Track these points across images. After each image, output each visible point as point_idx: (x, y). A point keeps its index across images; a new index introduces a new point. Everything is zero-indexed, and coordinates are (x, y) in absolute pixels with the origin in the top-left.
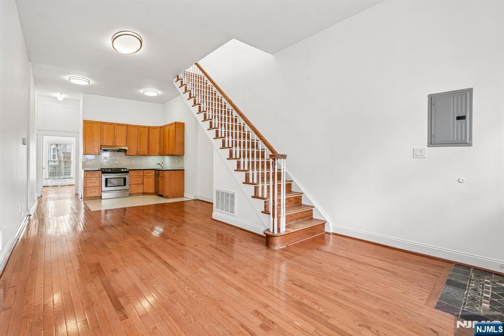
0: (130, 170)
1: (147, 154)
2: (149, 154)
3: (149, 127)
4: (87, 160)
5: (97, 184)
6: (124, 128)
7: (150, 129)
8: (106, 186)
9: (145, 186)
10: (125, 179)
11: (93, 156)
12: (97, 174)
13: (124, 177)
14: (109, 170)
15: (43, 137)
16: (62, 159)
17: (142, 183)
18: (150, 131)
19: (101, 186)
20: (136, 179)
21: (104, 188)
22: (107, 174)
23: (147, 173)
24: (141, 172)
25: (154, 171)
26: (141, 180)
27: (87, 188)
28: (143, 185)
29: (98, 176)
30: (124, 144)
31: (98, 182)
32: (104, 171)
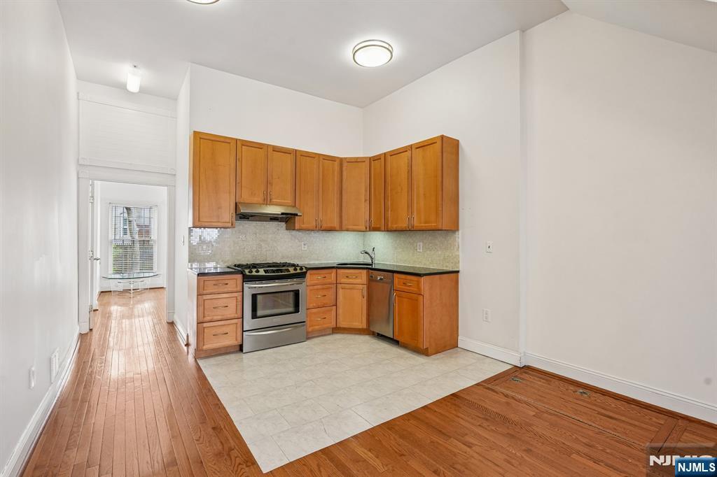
0: (308, 269)
1: (336, 224)
2: (340, 227)
3: (341, 160)
4: (202, 241)
5: (232, 311)
6: (288, 160)
7: (345, 164)
8: (254, 316)
9: (340, 311)
10: (297, 293)
11: (216, 231)
12: (230, 282)
13: (295, 287)
14: (262, 272)
15: (92, 185)
16: (137, 237)
17: (334, 303)
18: (344, 168)
19: (240, 315)
20: (321, 293)
21: (249, 323)
22: (257, 282)
23: (347, 277)
24: (331, 273)
25: (365, 271)
26: (331, 294)
27: (205, 325)
28: (335, 307)
29: (235, 290)
30: (289, 201)
31: (232, 304)
32: (248, 274)
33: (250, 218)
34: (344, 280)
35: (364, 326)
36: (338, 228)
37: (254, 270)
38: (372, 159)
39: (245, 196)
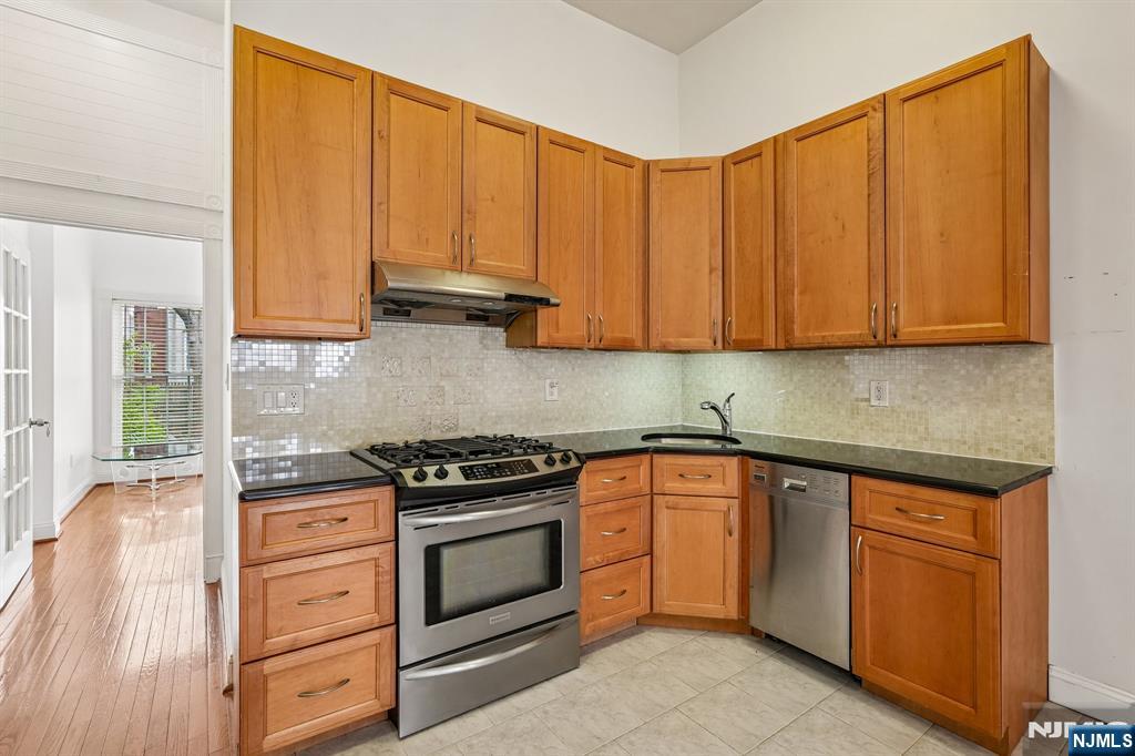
0: (584, 460)
1: (634, 333)
2: (645, 341)
3: (647, 165)
5: (361, 608)
6: (518, 147)
7: (656, 176)
8: (434, 614)
9: (663, 571)
10: (553, 529)
12: (354, 514)
13: (548, 513)
14: (455, 477)
17: (647, 549)
18: (653, 186)
19: (389, 617)
20: (616, 523)
21: (417, 638)
22: (441, 508)
23: (681, 475)
24: (639, 466)
25: (734, 461)
26: (637, 523)
27: (268, 666)
28: (648, 558)
29: (372, 535)
30: (522, 266)
31: (363, 586)
32: (412, 484)
33: (414, 312)
34: (673, 485)
35: (732, 611)
36: (639, 344)
37: (431, 470)
38: (728, 162)
39: (400, 243)
